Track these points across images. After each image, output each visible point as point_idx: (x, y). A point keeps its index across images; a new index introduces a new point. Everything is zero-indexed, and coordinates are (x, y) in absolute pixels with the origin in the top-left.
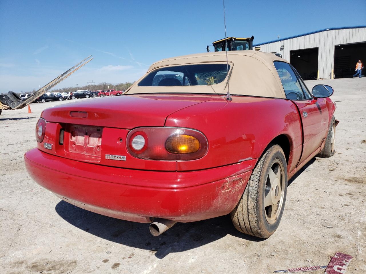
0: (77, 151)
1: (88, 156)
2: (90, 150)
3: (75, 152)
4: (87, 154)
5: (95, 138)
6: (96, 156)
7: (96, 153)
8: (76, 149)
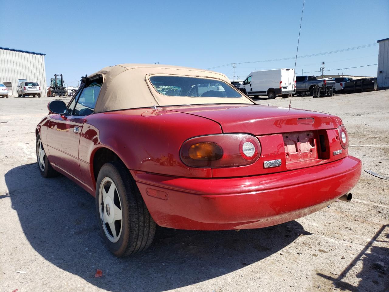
0: (293, 160)
1: (304, 161)
2: (305, 155)
3: (291, 162)
4: (303, 160)
5: (304, 143)
6: (311, 159)
7: (310, 157)
8: (291, 159)
